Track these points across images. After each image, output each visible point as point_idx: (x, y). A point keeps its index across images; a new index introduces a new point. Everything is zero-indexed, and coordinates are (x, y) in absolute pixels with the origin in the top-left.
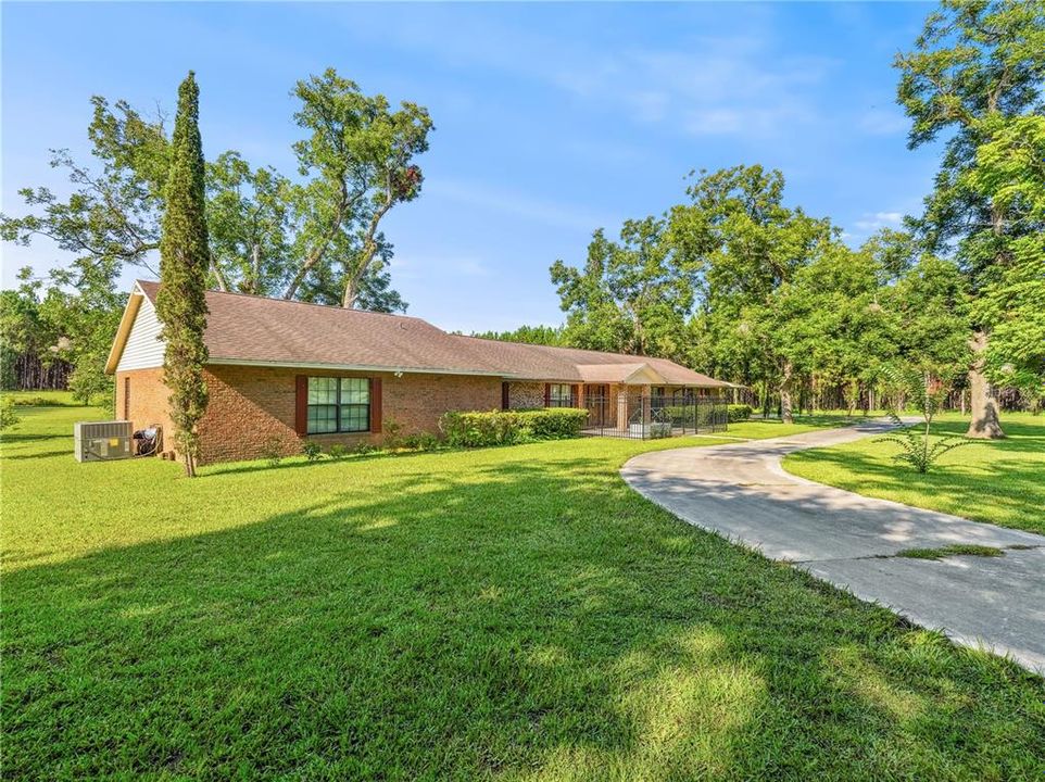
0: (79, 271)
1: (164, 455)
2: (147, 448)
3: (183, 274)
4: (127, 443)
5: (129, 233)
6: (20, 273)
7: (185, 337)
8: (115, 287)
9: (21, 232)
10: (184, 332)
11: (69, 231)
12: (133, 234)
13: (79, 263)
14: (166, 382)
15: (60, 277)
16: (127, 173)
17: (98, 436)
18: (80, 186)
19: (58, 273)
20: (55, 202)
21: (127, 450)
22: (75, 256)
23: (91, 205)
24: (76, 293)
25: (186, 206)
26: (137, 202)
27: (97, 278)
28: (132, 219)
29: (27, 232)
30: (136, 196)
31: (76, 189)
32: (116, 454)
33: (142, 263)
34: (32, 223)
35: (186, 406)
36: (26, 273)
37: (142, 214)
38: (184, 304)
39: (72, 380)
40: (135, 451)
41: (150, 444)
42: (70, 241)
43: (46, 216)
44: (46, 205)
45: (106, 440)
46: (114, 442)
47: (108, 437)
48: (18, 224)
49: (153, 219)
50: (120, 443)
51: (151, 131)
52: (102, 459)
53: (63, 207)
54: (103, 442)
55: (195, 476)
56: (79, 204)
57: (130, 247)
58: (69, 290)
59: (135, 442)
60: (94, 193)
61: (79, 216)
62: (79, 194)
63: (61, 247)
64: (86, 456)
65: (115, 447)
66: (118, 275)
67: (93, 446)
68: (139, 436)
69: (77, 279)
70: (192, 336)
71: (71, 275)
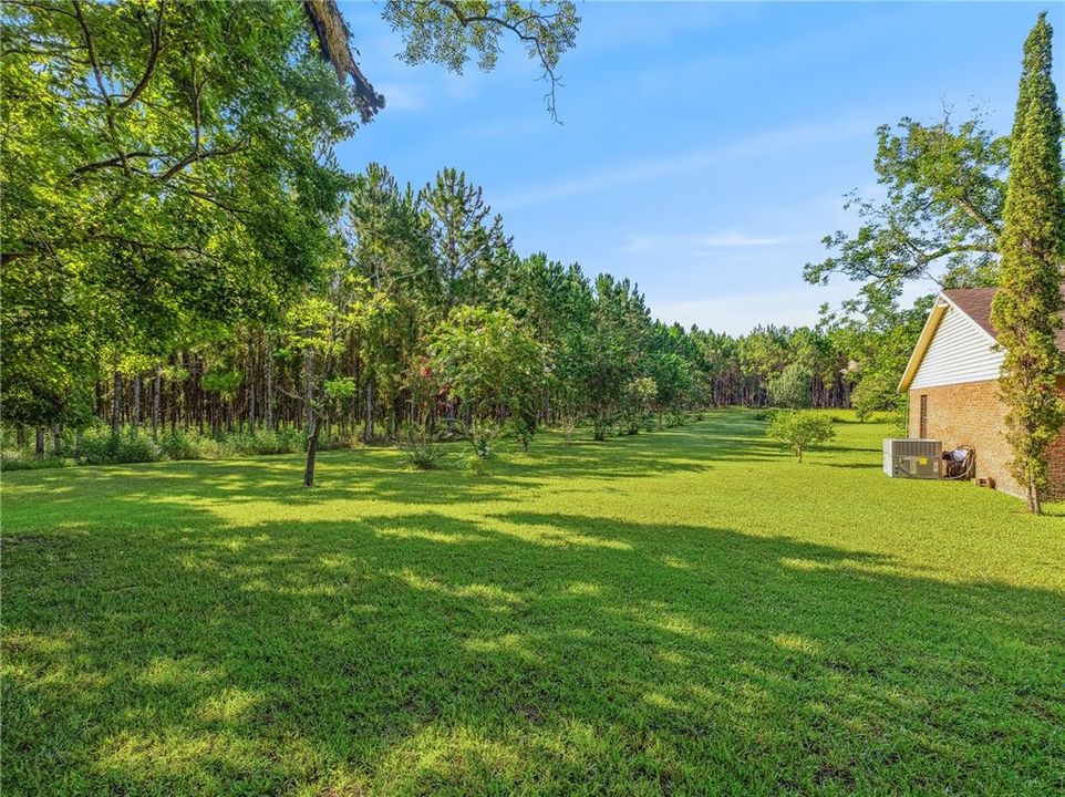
0: (865, 298)
1: (982, 481)
2: (958, 470)
3: (1033, 267)
4: (936, 464)
5: (911, 249)
6: (820, 309)
7: (1033, 343)
8: (896, 306)
9: (823, 274)
10: (1032, 337)
11: (857, 262)
12: (915, 249)
13: (866, 290)
14: (1002, 398)
15: (849, 307)
16: (910, 187)
17: (908, 454)
18: (866, 218)
19: (848, 303)
20: (846, 241)
21: (936, 470)
22: (861, 284)
23: (876, 233)
24: (863, 319)
25: (1038, 182)
26: (919, 214)
27: (879, 300)
28: (914, 233)
29: (826, 273)
30: (917, 209)
31: (862, 223)
32: (924, 473)
33: (925, 276)
34: (830, 265)
35: (1032, 427)
36: (825, 308)
37: (924, 225)
38: (1033, 302)
39: (854, 398)
40: (944, 473)
41: (960, 467)
42: (859, 272)
43: (840, 255)
44: (841, 246)
45: (915, 459)
46: (924, 461)
47: (917, 455)
48: (820, 268)
49: (935, 226)
50: (928, 461)
51: (933, 134)
52: (911, 477)
53: (853, 242)
54: (913, 459)
55: (1040, 512)
56: (866, 235)
57: (912, 263)
58: (858, 316)
59: (944, 463)
60: (878, 220)
61: (865, 246)
62: (866, 226)
63: (852, 279)
64: (896, 471)
65: (923, 466)
66: (899, 294)
67: (902, 462)
68: (947, 456)
69: (863, 306)
70: (1044, 341)
71: (858, 303)
